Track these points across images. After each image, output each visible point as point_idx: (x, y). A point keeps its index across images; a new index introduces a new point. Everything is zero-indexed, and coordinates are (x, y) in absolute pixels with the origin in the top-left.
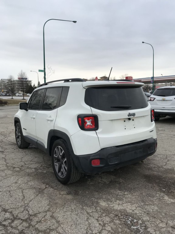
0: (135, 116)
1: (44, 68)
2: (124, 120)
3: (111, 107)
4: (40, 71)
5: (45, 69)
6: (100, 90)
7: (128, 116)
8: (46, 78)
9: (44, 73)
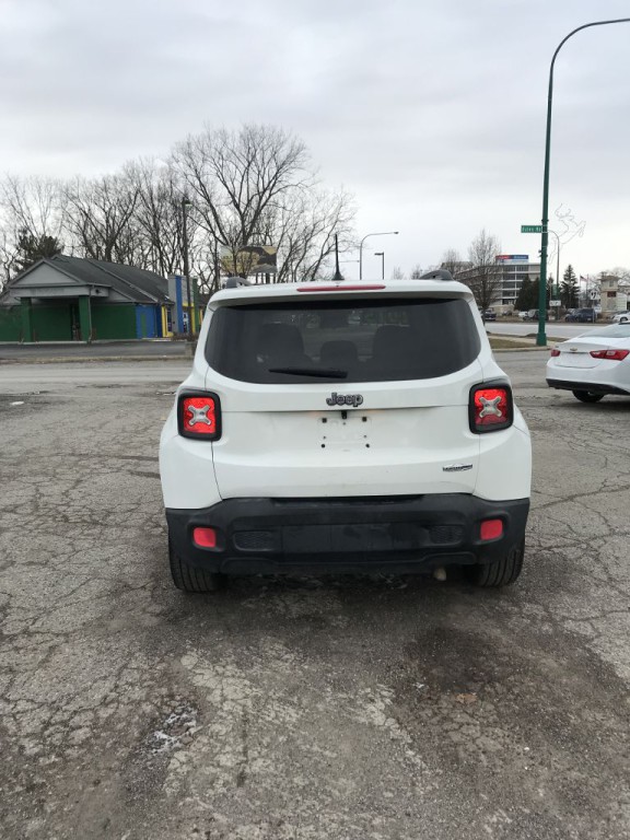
0: (359, 407)
1: (541, 218)
2: (324, 415)
3: (271, 371)
4: (526, 229)
5: (545, 220)
6: (253, 314)
7: (329, 402)
8: (549, 252)
9: (540, 235)
